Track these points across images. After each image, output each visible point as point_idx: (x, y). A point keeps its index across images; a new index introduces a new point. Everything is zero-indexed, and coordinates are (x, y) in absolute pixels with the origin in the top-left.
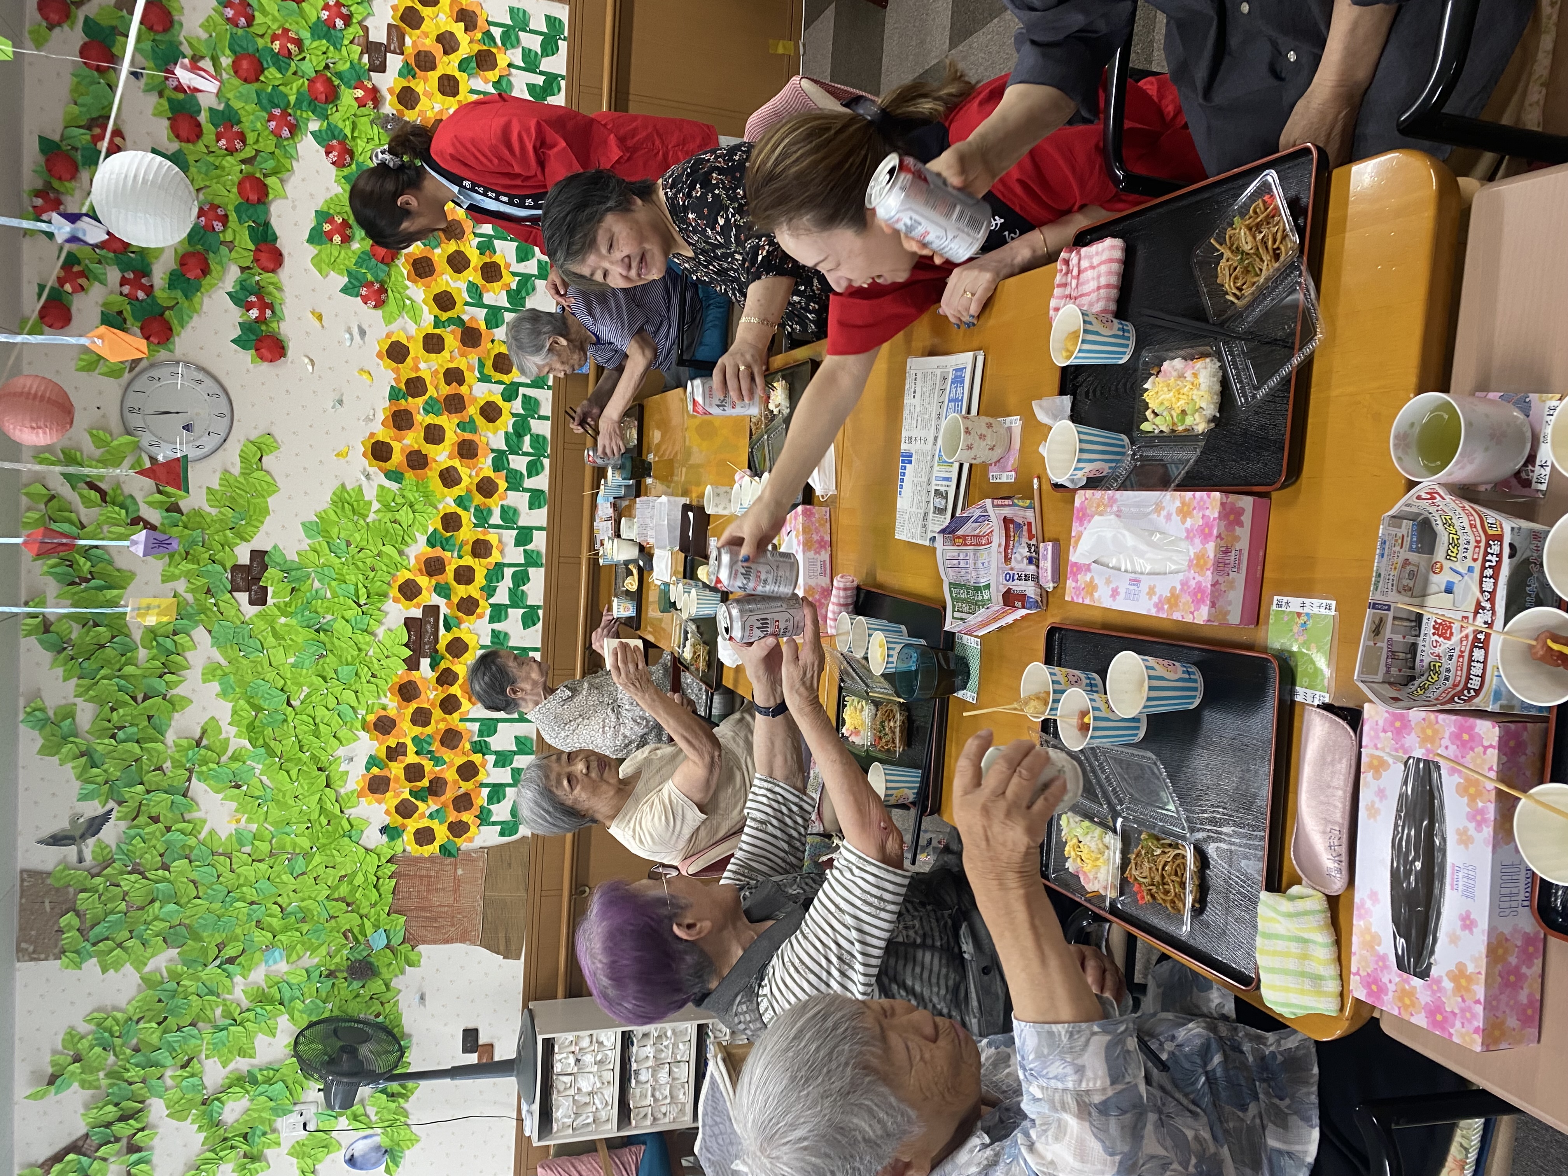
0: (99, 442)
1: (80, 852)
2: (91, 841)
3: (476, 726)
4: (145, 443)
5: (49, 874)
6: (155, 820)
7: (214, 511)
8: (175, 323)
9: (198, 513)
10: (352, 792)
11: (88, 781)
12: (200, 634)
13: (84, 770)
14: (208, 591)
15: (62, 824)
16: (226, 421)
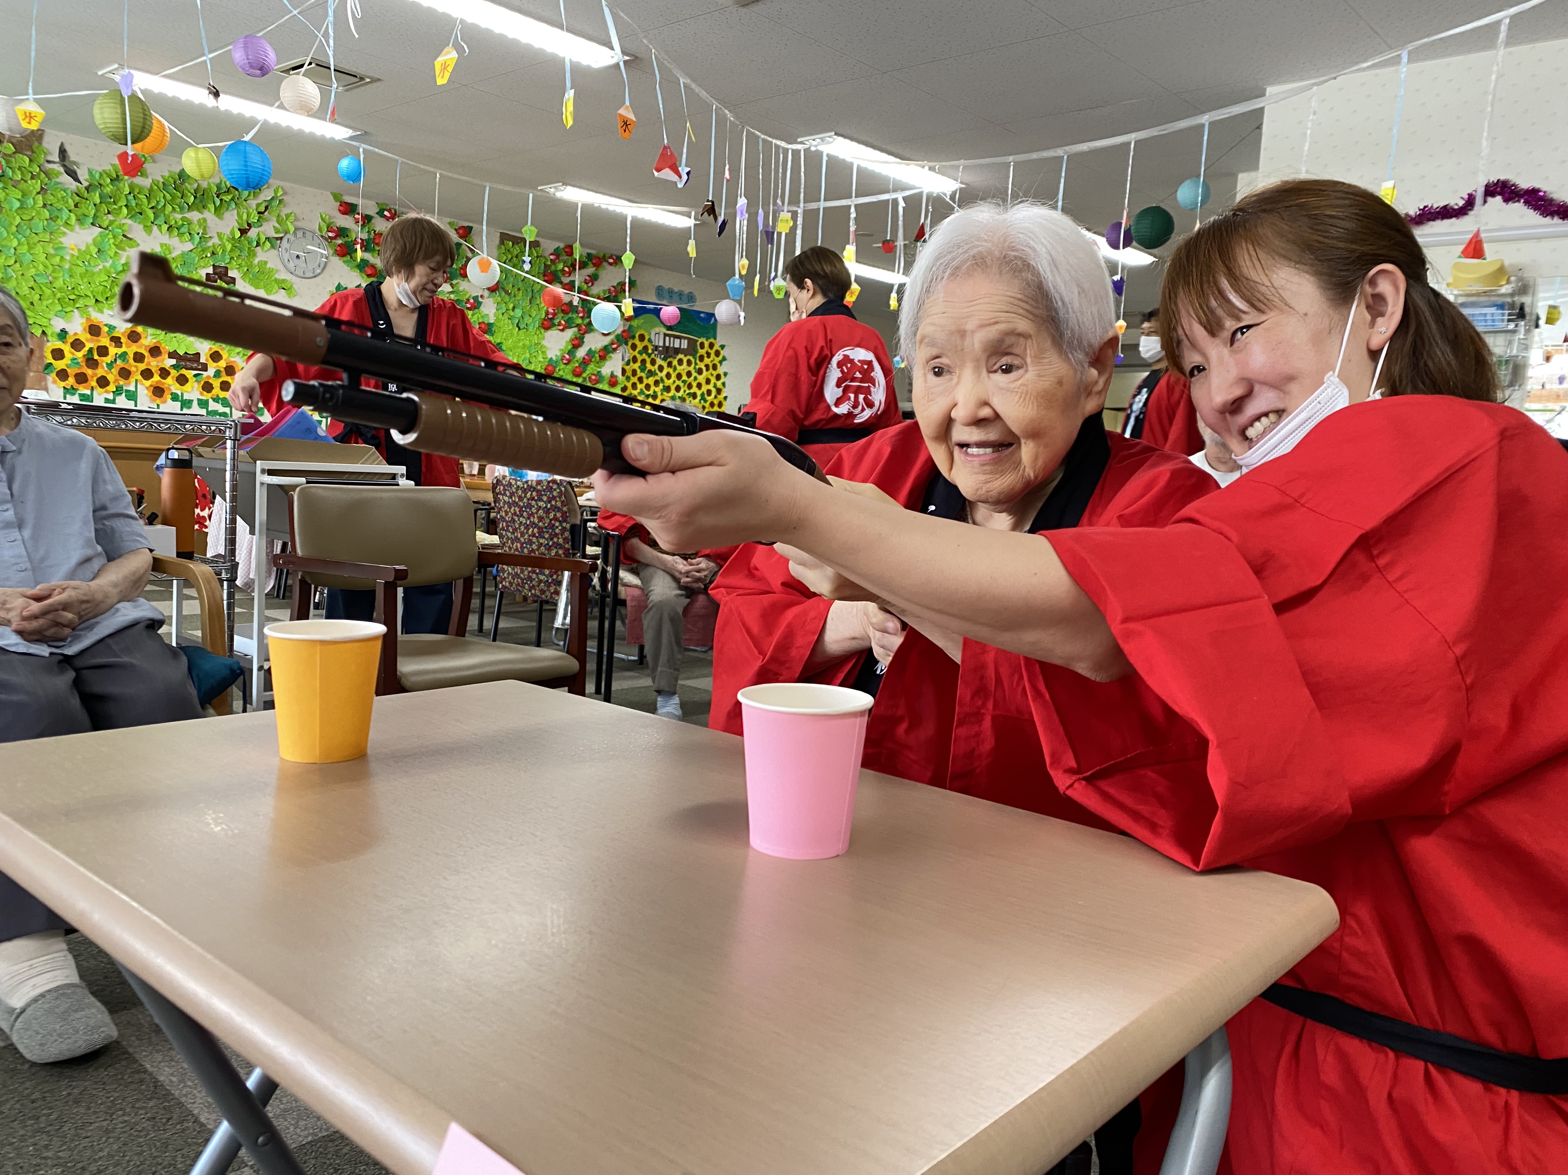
0: (288, 216)
1: (53, 162)
2: (62, 170)
3: (132, 388)
4: (288, 236)
5: (40, 143)
6: (76, 206)
7: (256, 262)
8: (345, 259)
9: (255, 255)
10: (90, 315)
11: (101, 174)
12: (189, 246)
13: (109, 176)
14: (213, 253)
15: (72, 156)
16: (302, 275)
